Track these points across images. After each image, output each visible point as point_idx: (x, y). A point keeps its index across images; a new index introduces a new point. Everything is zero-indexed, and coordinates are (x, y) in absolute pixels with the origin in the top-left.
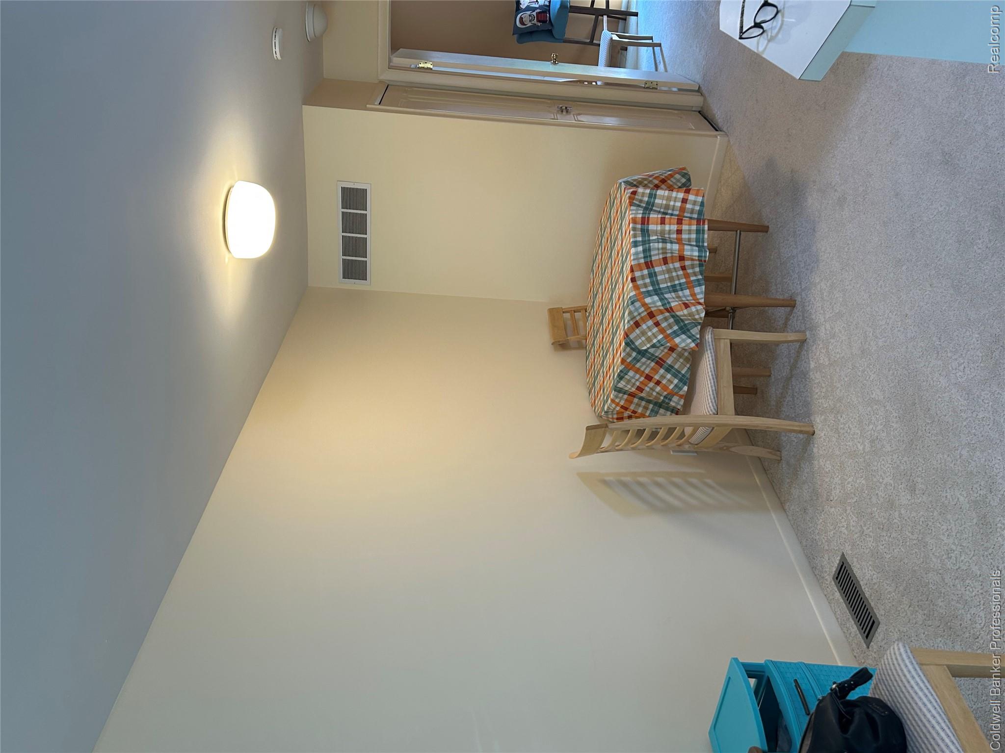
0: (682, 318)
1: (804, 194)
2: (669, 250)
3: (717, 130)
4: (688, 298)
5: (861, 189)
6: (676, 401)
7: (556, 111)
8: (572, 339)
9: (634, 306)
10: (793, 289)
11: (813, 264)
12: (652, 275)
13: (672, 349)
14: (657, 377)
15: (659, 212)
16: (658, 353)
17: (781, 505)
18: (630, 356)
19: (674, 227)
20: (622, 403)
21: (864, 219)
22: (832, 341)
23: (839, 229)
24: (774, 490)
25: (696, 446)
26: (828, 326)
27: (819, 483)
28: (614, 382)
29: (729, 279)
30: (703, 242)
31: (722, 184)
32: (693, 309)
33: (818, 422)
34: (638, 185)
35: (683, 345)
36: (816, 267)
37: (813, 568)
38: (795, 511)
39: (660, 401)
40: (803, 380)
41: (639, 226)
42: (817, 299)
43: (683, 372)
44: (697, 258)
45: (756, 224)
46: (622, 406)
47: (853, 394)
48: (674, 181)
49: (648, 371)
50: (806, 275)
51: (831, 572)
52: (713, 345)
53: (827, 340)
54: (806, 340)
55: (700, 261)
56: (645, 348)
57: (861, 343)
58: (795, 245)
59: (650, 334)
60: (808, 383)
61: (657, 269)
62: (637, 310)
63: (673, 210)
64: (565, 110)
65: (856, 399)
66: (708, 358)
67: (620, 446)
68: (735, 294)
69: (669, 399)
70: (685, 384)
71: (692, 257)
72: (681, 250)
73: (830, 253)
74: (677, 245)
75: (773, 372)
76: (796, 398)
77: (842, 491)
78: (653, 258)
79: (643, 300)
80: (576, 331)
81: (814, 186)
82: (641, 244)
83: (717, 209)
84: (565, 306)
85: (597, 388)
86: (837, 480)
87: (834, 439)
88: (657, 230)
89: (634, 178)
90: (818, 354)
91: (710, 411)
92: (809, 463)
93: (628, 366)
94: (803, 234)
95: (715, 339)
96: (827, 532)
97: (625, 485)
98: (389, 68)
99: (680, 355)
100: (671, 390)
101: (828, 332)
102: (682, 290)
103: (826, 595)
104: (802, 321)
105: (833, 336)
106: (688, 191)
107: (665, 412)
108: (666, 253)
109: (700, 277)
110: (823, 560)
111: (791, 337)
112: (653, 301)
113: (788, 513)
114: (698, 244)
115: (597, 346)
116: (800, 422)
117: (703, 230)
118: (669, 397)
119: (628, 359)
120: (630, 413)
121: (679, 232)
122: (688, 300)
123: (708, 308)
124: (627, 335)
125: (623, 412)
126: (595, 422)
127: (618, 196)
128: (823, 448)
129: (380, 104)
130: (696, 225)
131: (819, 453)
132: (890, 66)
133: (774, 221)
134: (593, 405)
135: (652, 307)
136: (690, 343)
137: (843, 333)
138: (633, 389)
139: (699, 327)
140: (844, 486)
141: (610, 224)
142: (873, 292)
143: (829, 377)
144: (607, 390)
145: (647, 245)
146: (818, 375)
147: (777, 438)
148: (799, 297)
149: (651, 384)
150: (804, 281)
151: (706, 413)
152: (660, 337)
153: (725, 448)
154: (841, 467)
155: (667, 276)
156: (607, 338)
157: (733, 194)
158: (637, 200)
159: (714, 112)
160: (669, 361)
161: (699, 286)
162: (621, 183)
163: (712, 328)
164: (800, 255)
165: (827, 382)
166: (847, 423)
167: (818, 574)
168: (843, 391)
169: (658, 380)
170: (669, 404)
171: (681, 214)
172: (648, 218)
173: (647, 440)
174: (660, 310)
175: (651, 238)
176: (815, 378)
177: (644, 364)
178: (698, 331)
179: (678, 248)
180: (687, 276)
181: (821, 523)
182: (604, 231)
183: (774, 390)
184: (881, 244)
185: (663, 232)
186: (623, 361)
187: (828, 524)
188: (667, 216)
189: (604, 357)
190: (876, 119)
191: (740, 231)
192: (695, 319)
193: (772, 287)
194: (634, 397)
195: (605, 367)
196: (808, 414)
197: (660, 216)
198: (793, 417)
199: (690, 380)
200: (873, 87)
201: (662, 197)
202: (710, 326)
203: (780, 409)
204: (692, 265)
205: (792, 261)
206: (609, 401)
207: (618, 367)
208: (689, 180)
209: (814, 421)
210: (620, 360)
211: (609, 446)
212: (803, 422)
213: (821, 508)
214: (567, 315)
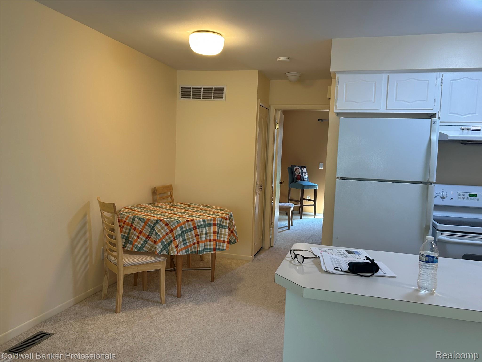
0: (171, 245)
1: (229, 295)
2: (202, 236)
3: (254, 255)
4: (180, 247)
5: (231, 319)
6: (129, 247)
7: (260, 184)
8: (158, 197)
9: (175, 223)
10: (185, 296)
11: (197, 303)
12: (190, 230)
13: (155, 242)
14: (141, 236)
15: (219, 231)
16: (153, 236)
17: (78, 303)
18: (151, 223)
19: (212, 238)
20: (127, 221)
21: (218, 322)
22: (162, 316)
23: (213, 312)
24: (86, 299)
25: (106, 258)
26: (169, 313)
27: (91, 318)
28: (138, 216)
29: (189, 267)
30: (206, 252)
31: (232, 260)
32: (175, 250)
33: (122, 314)
34: (230, 220)
35: (158, 247)
36: (196, 304)
37: (45, 321)
38: (75, 309)
39: (129, 239)
40: (142, 305)
41: (212, 222)
42: (181, 307)
43: (144, 249)
44: (198, 249)
45: (215, 277)
46: (126, 221)
47: (137, 327)
48: (232, 237)
49: (144, 232)
50: (193, 300)
51: (44, 330)
52: (158, 261)
53: (162, 313)
54: (162, 304)
55: (197, 251)
56: (155, 229)
57: (162, 328)
58: (206, 294)
59: (162, 231)
60: (141, 307)
61: (193, 232)
62: (174, 224)
63: (220, 237)
64: (261, 188)
65: (135, 329)
66: (152, 259)
67: (105, 221)
68: (182, 270)
69: (130, 243)
70: (138, 250)
71: (199, 247)
72: (202, 242)
73: (203, 309)
74: (204, 240)
75: (145, 291)
76: (133, 303)
77: (87, 329)
78: (198, 230)
79: (178, 226)
80: (162, 198)
81: (232, 299)
82: (204, 223)
83: (220, 259)
84: (174, 193)
85: (134, 209)
86: (93, 326)
87: (114, 322)
88: (211, 230)
89: (233, 219)
90: (155, 310)
91: (125, 263)
92: (101, 313)
93: (146, 222)
94: (211, 297)
95: (161, 262)
96: (65, 325)
97: (85, 225)
98: (275, 109)
99: (152, 246)
100: (135, 244)
101: (166, 313)
102: (184, 244)
103: (30, 329)
104: (171, 302)
105: (164, 316)
106: (228, 243)
107: (123, 242)
108: (200, 235)
109: (190, 252)
110: (50, 326)
111: (163, 297)
112: (178, 231)
113: (74, 306)
114: (205, 249)
115: (155, 208)
116: (121, 306)
117: (211, 251)
118: (132, 243)
119: (150, 222)
120: (122, 225)
121: (210, 240)
122: (179, 247)
123: (175, 257)
124: (161, 220)
125: (122, 222)
126: (117, 208)
127: (225, 212)
128: (109, 318)
129: (260, 105)
130: (213, 248)
131: (106, 317)
132: (283, 323)
133: (216, 284)
134: (125, 208)
135: (175, 231)
136: (159, 250)
137: (166, 320)
138: (134, 226)
139: (166, 254)
140: (90, 330)
141: (213, 210)
142: (186, 330)
143: (145, 316)
144: (133, 214)
145: (204, 226)
146: (145, 311)
147: (113, 297)
148: (182, 299)
149: (137, 234)
150: (190, 300)
151: (124, 261)
152: (161, 236)
153: (106, 272)
154: (100, 327)
155: (190, 237)
156: (159, 212)
157: (227, 265)
158: (224, 220)
159: (262, 254)
160: (149, 242)
161: (186, 252)
162: (231, 213)
163: (166, 260)
164: (201, 297)
165: (142, 316)
166: (122, 327)
167: (42, 324)
168: (138, 323)
169: (139, 237)
170: (128, 243)
171: (218, 241)
172: (216, 226)
173: (108, 234)
174: (174, 235)
175: (207, 228)
176: (144, 310)
177: (147, 230)
178: (164, 253)
179: (203, 240)
180: (190, 246)
181: (70, 322)
182: (209, 208)
183: (137, 293)
184: (208, 330)
185: (210, 233)
186: (148, 220)
187: (70, 325)
188: (217, 234)
189: (150, 211)
190: (261, 320)
191: (211, 269)
192: (170, 251)
193: (186, 286)
194: (131, 227)
195: (145, 212)
196: (125, 309)
197: (217, 231)
198: (123, 303)
199: (140, 252)
200: (274, 318)
201: (225, 232)
202: (167, 259)
203: (127, 297)
204: (195, 247)
205: (198, 294)
206: (128, 215)
207: (145, 218)
208: (233, 243)
209: (122, 312)
210: (149, 218)
211: (105, 215)
212: (121, 308)
213: (78, 321)
214: (169, 194)
